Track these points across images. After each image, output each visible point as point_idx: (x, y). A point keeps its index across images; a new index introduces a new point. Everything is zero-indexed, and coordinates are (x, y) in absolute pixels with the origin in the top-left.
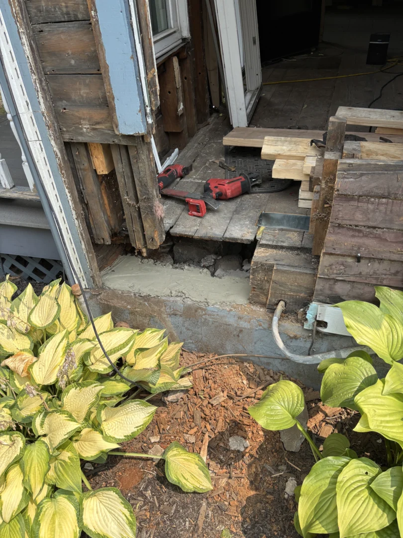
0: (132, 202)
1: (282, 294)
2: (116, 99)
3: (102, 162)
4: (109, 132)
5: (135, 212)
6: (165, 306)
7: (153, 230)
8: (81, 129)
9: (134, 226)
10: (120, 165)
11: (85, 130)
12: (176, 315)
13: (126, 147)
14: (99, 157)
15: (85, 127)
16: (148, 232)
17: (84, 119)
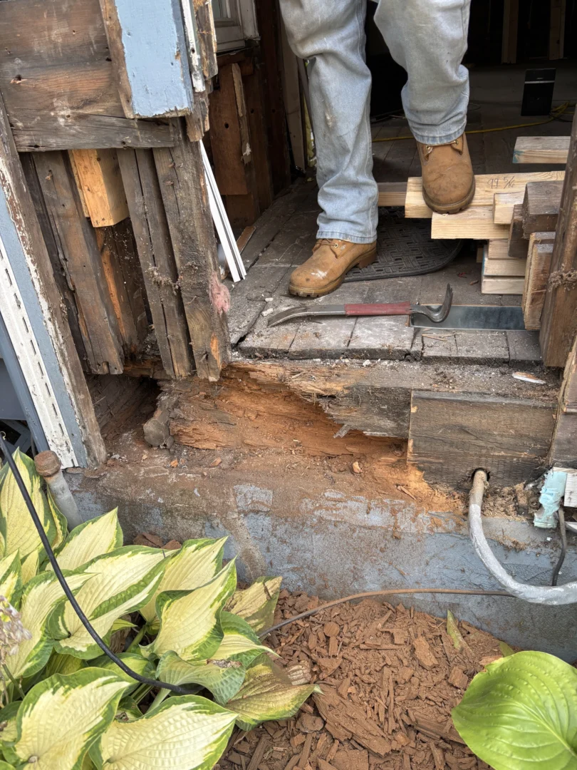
0: (165, 279)
1: (481, 456)
2: (124, 33)
3: (101, 198)
4: (114, 120)
5: (171, 300)
6: (235, 495)
7: (207, 335)
8: (55, 119)
9: (169, 331)
10: (138, 199)
11: (61, 121)
12: (257, 512)
13: (150, 152)
14: (95, 188)
15: (63, 113)
16: (197, 343)
17: (59, 96)
